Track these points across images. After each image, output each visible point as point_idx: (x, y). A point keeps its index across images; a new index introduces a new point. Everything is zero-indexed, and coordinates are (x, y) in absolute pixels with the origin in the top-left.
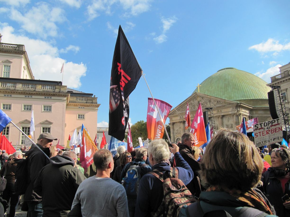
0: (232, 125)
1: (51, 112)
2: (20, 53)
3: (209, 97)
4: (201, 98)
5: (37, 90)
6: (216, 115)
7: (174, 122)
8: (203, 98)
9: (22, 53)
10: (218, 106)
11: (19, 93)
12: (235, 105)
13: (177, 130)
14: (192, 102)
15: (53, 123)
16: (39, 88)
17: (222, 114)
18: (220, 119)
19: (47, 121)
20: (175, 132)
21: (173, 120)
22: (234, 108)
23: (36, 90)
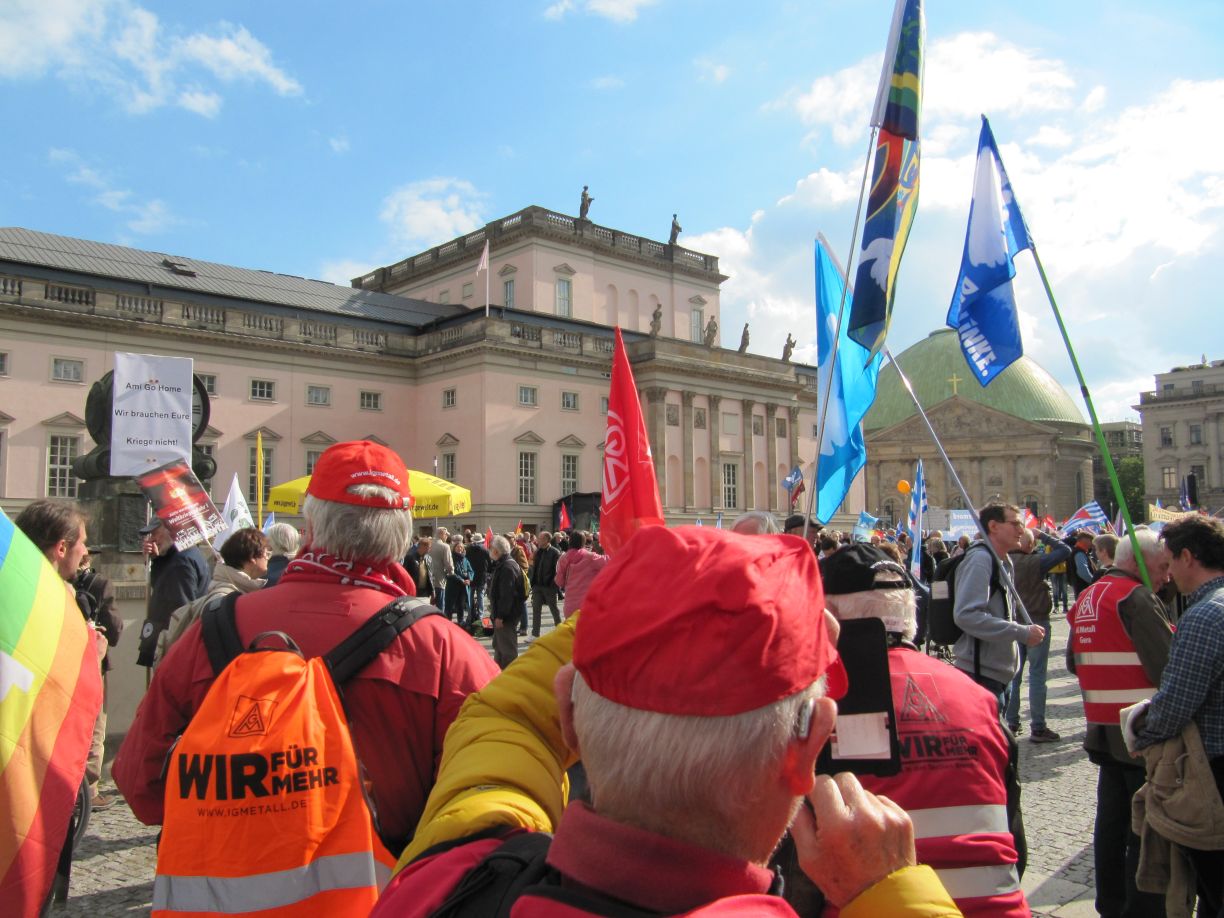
0: (1036, 478)
2: (716, 278)
3: (989, 410)
4: (966, 411)
6: (1002, 453)
7: (883, 458)
8: (969, 410)
10: (1011, 433)
12: (1052, 437)
13: (889, 480)
14: (939, 415)
17: (1018, 453)
18: (1011, 463)
20: (883, 482)
21: (880, 455)
22: (1048, 443)
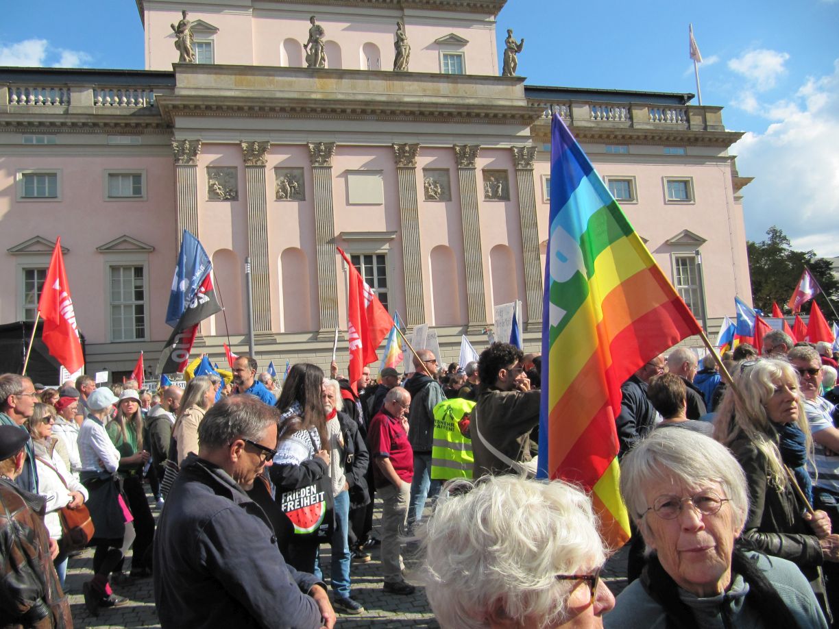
1: (692, 202)
2: (488, 6)
5: (639, 123)
9: (494, 7)
11: (593, 137)
15: (704, 241)
16: (644, 118)
19: (687, 234)
23: (636, 126)
